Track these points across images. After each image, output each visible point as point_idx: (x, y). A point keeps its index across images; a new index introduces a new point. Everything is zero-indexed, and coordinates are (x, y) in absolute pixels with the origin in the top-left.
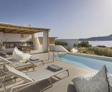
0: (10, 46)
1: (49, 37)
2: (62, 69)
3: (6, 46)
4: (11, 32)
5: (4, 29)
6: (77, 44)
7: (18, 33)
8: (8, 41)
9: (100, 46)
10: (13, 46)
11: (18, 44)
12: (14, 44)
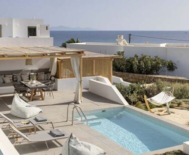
0: (4, 82)
2: (64, 135)
10: (9, 81)
11: (21, 77)
12: (12, 76)
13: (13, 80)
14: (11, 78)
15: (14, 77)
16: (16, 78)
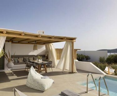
0: (18, 62)
1: (74, 48)
3: (14, 61)
4: (21, 41)
5: (14, 38)
7: (29, 43)
8: (17, 54)
10: (22, 61)
11: (29, 59)
12: (23, 58)
13: (24, 60)
14: (23, 60)
15: (25, 59)
16: (25, 60)
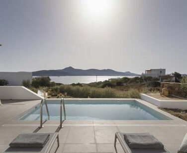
6: (31, 82)
9: (74, 85)
